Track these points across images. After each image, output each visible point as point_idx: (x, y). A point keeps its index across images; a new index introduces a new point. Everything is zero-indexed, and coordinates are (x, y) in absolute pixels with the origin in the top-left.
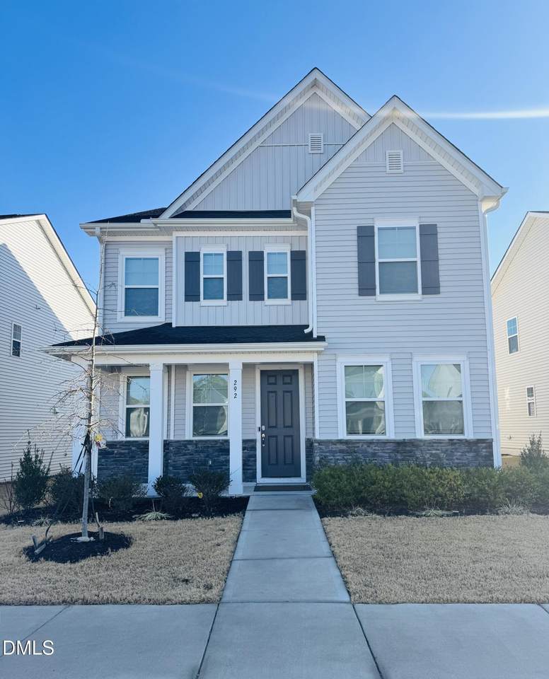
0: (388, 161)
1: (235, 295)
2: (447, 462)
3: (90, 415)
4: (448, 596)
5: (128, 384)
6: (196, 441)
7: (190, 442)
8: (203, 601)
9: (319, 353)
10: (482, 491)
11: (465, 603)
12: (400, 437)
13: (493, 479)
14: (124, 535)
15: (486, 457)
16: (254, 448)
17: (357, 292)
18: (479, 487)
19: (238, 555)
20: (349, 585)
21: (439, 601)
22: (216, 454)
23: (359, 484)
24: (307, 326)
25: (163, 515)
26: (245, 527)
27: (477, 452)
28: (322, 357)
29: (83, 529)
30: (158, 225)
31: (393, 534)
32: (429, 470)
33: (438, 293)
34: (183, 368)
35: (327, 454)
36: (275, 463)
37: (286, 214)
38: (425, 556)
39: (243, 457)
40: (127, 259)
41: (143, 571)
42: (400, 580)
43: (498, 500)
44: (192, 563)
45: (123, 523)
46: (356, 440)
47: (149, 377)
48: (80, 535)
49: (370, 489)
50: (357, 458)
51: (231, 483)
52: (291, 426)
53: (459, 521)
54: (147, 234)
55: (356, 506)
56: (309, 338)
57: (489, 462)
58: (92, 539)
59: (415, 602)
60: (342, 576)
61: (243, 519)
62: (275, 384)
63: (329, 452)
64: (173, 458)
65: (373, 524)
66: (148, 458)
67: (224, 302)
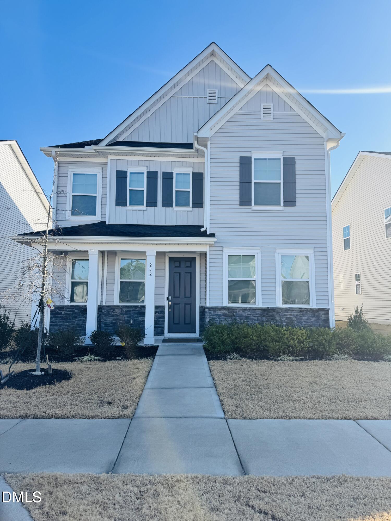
0: (262, 111)
1: (152, 202)
2: (297, 323)
3: (43, 285)
4: (293, 414)
5: (73, 264)
6: (122, 306)
7: (117, 307)
8: (120, 417)
9: (211, 245)
10: (320, 344)
11: (304, 419)
12: (266, 306)
13: (328, 336)
14: (66, 371)
15: (324, 320)
16: (163, 312)
17: (238, 203)
18: (318, 341)
19: (148, 385)
20: (225, 407)
21: (286, 418)
22: (136, 315)
23: (236, 338)
24: (203, 227)
25: (95, 358)
26: (155, 366)
27: (318, 317)
28: (213, 249)
29: (37, 366)
30: (97, 151)
31: (257, 372)
32: (284, 328)
33: (295, 205)
34: (113, 254)
35: (215, 317)
36: (177, 322)
37: (190, 146)
38: (279, 387)
39: (155, 318)
40: (74, 174)
41: (79, 396)
42: (260, 403)
43: (331, 350)
44: (115, 391)
45: (66, 363)
46: (235, 307)
47: (89, 259)
48: (34, 370)
49: (243, 341)
50: (235, 320)
51: (146, 336)
52: (190, 297)
53: (304, 364)
54: (89, 156)
55: (233, 352)
56: (204, 234)
57: (327, 324)
58: (43, 373)
59: (270, 418)
60: (220, 400)
61: (153, 361)
62: (179, 267)
63: (217, 315)
64: (105, 318)
65: (244, 365)
66: (86, 318)
67: (144, 207)
